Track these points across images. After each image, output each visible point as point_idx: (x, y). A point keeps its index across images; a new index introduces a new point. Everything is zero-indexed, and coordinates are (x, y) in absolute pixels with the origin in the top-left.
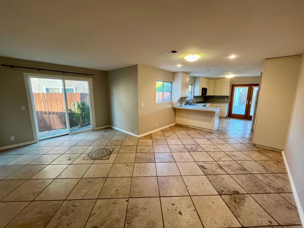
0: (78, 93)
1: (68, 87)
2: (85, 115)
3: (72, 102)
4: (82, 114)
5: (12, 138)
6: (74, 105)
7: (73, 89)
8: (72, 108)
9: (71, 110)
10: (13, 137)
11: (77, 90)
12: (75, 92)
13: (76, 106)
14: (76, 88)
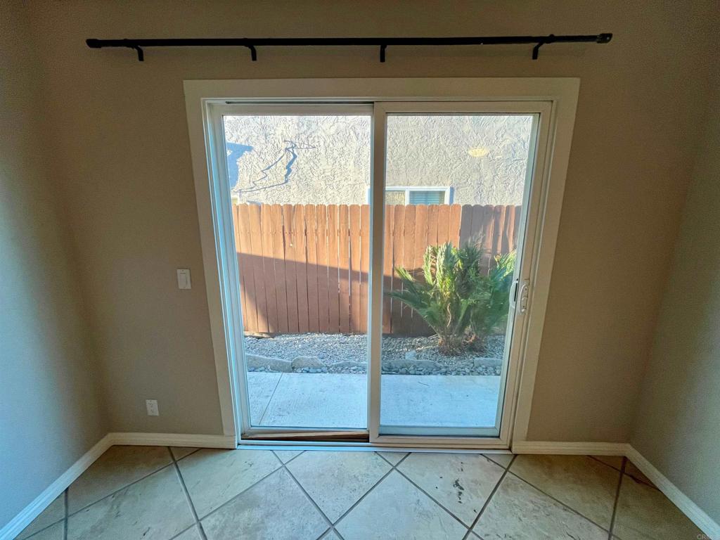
0: (458, 206)
1: (430, 185)
2: (469, 308)
3: (428, 244)
4: (458, 301)
5: (153, 407)
6: (435, 254)
7: (442, 193)
8: (423, 267)
9: (418, 274)
10: (155, 402)
11: (455, 197)
12: (447, 201)
13: (441, 259)
14: (452, 190)
